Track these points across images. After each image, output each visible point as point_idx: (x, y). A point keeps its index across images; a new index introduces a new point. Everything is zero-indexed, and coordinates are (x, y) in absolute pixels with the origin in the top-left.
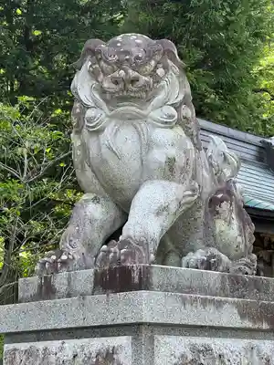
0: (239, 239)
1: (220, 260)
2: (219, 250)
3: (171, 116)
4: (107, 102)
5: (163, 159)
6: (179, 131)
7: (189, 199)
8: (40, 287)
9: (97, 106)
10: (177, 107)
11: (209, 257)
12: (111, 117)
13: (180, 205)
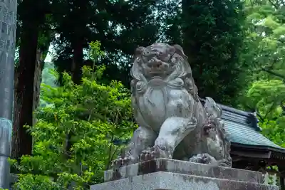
0: (221, 148)
1: (210, 159)
2: (210, 154)
3: (180, 83)
4: (146, 77)
5: (175, 105)
6: (185, 90)
7: (191, 126)
8: (114, 174)
9: (142, 80)
10: (183, 78)
11: (203, 158)
12: (149, 85)
13: (186, 129)
